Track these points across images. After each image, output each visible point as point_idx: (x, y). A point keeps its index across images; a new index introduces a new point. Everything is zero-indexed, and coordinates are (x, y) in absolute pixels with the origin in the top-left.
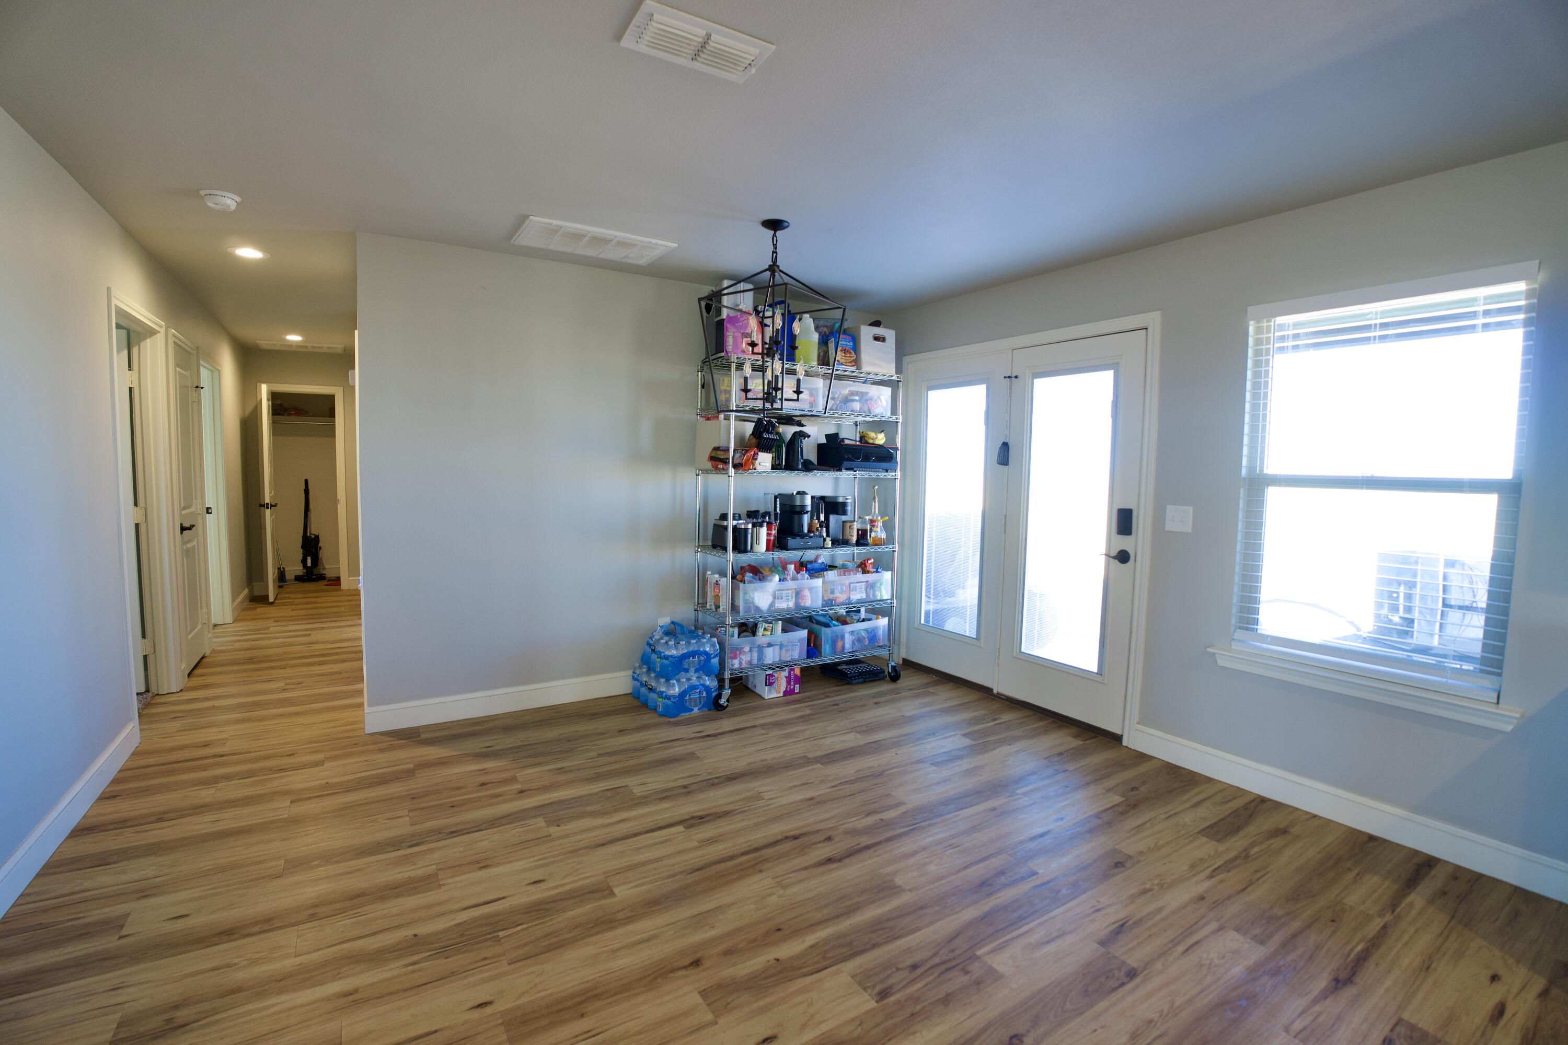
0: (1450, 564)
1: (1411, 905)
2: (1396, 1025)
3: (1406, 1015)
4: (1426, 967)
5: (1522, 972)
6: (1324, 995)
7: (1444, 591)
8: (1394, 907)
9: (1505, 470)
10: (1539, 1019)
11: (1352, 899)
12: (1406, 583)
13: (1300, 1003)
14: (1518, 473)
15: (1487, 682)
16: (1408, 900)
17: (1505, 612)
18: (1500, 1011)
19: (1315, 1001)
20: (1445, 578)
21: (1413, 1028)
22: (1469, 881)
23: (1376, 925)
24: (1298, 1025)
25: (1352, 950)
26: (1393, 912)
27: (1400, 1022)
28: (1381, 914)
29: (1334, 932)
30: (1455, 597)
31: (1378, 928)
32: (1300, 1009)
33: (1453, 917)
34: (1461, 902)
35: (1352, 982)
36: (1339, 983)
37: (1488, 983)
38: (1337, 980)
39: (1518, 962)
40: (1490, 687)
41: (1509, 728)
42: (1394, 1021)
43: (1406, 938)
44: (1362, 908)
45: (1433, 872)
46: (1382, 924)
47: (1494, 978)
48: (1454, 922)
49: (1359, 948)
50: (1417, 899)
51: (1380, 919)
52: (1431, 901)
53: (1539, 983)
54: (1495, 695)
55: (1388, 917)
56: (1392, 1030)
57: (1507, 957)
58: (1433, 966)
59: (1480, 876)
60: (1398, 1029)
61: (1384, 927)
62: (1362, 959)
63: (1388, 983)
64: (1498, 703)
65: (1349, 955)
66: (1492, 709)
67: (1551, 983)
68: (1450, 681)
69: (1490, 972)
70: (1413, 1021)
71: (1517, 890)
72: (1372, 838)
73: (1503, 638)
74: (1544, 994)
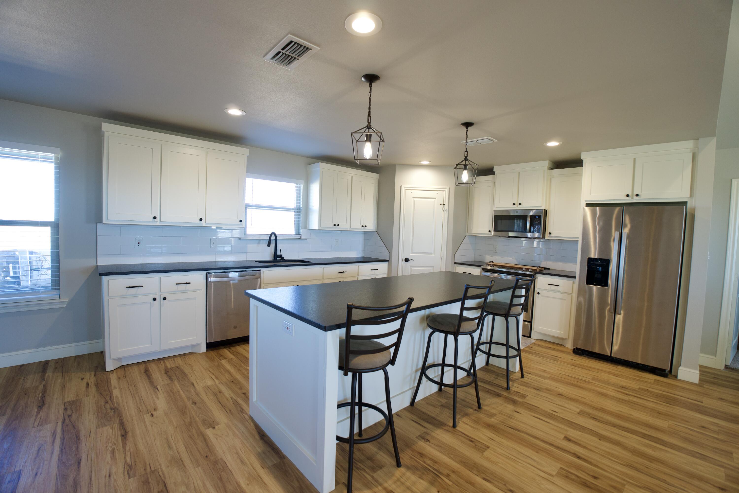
0: (31, 253)
1: (48, 376)
2: (65, 404)
3: (66, 401)
4: (64, 387)
5: (88, 374)
6: (38, 413)
7: (30, 263)
8: (43, 380)
9: (51, 218)
10: (97, 381)
11: (28, 385)
12: (12, 263)
13: (32, 419)
14: (57, 219)
15: (56, 293)
16: (47, 374)
17: (59, 267)
18: (88, 384)
19: (37, 415)
20: (30, 258)
21: (69, 402)
22: (61, 361)
23: (41, 387)
24: (36, 424)
25: (38, 397)
26: (44, 381)
27: (65, 403)
28: (40, 383)
29: (28, 397)
30: (35, 265)
31: (42, 387)
32: (34, 420)
33: (63, 372)
34: (62, 368)
35: (44, 404)
36: (40, 407)
37: (81, 381)
38: (39, 407)
39: (86, 372)
40: (57, 294)
41: (65, 306)
42: (63, 404)
43: (53, 385)
44: (33, 386)
45: (49, 365)
46: (43, 386)
47: (82, 379)
48: (63, 373)
49: (40, 395)
50: (49, 373)
51: (41, 385)
52: (54, 372)
53: (93, 374)
54: (59, 296)
55: (43, 383)
56: (64, 406)
57: (82, 373)
58: (65, 386)
59: (64, 358)
60: (66, 405)
61: (44, 386)
62: (43, 397)
63: (55, 397)
64: (60, 298)
65: (38, 399)
66: (58, 301)
67: (95, 372)
68: (41, 296)
69: (81, 378)
70: (68, 400)
71: (75, 356)
72: (21, 366)
73: (59, 276)
74: (95, 375)
